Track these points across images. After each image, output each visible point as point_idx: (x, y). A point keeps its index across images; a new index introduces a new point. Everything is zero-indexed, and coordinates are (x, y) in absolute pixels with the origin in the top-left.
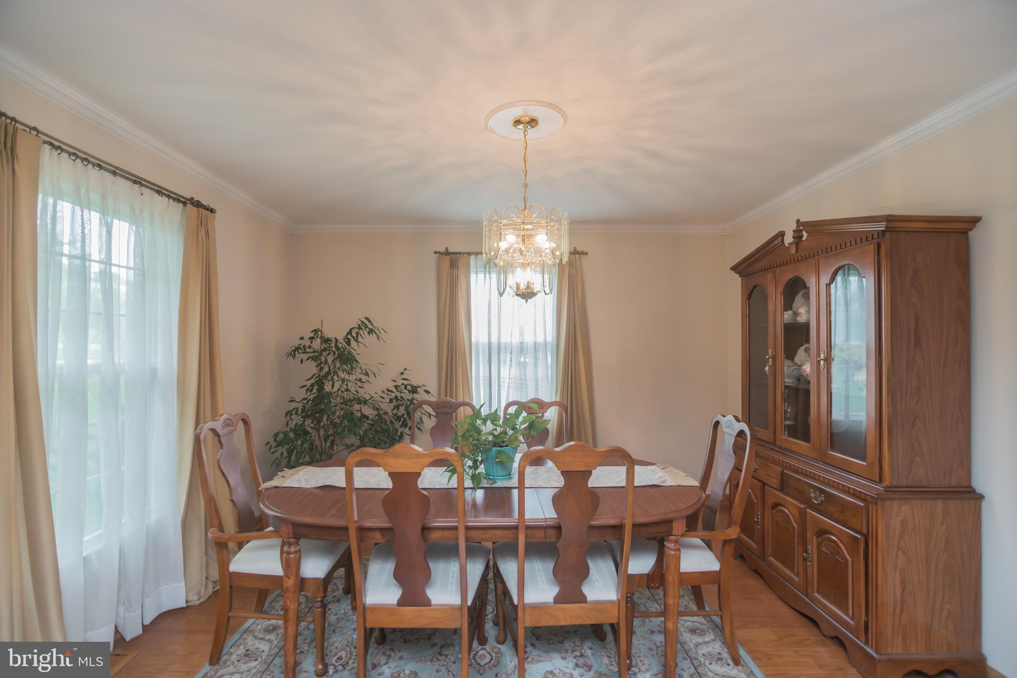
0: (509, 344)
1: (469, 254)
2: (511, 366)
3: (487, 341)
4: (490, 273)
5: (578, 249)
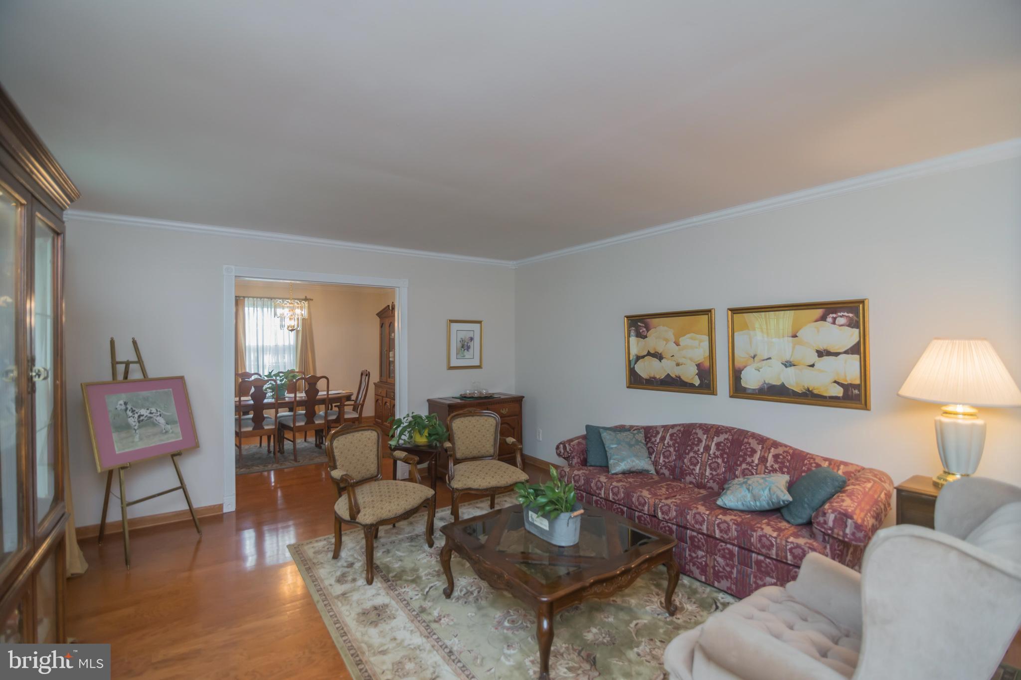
0: (266, 354)
1: (244, 297)
2: (270, 354)
3: (256, 344)
4: (257, 307)
5: (308, 297)
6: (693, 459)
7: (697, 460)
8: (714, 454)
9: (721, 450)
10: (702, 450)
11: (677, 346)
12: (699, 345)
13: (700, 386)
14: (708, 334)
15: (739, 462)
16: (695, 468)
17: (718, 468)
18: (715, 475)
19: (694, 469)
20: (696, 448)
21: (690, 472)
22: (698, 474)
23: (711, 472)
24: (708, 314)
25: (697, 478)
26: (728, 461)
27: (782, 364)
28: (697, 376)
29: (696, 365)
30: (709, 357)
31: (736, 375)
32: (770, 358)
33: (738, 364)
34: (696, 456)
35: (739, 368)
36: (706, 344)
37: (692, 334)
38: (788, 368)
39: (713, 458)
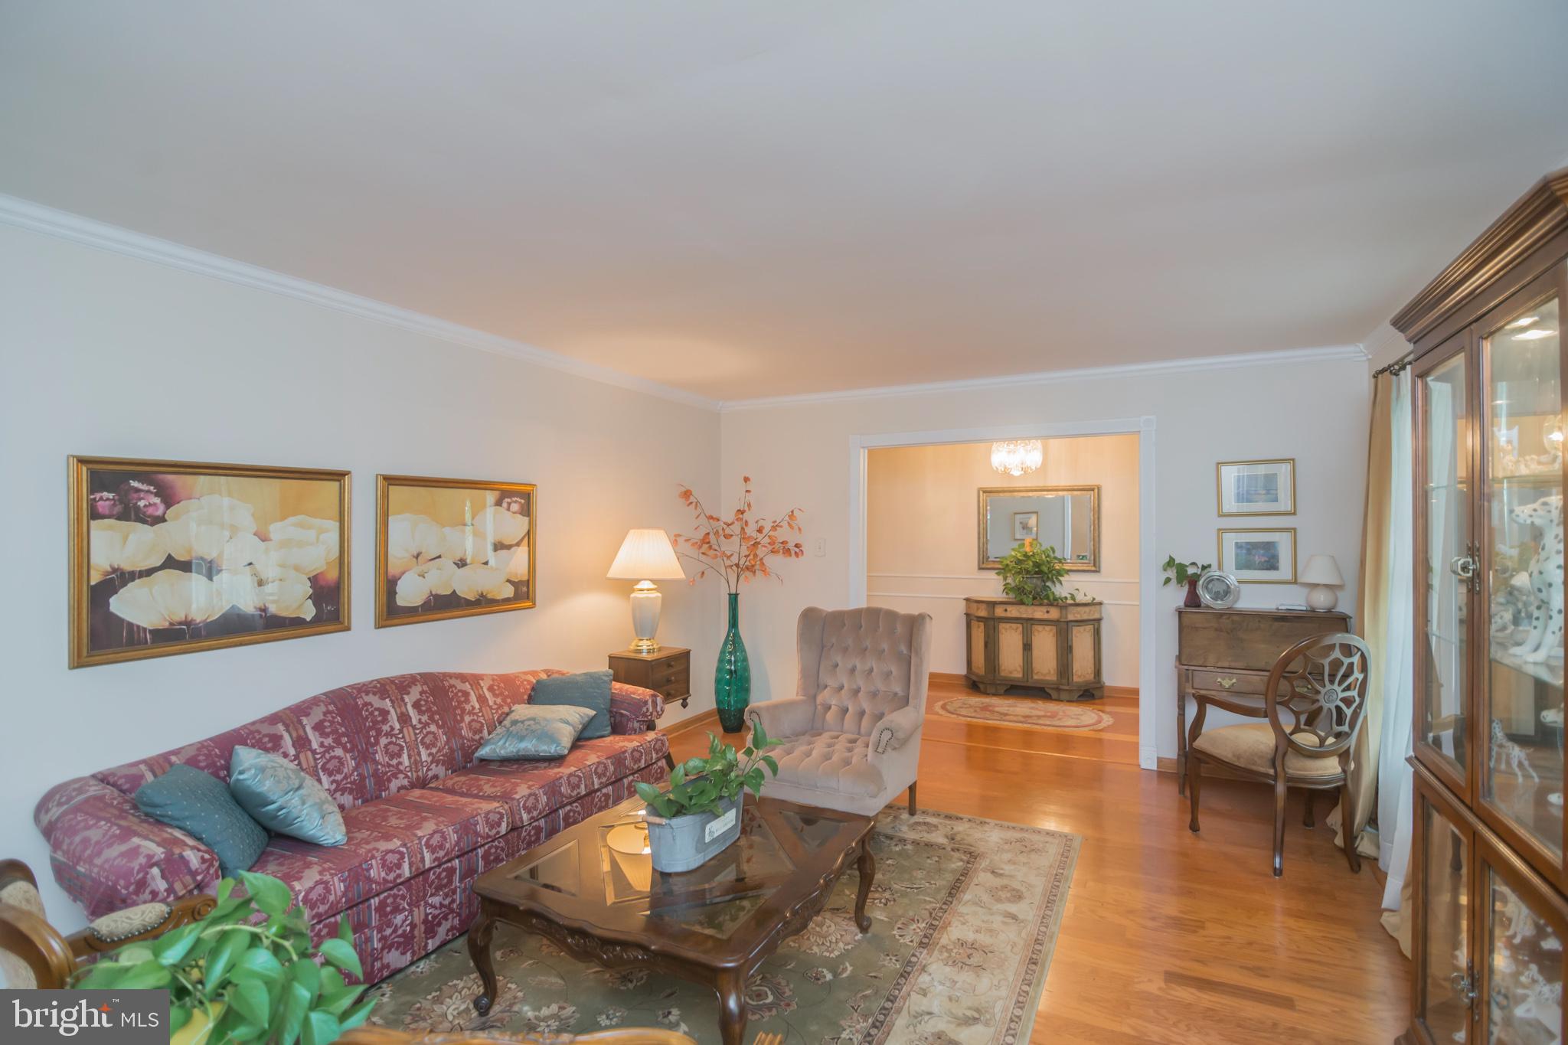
6: (392, 748)
7: (399, 745)
8: (420, 721)
9: (427, 711)
10: (397, 726)
11: (263, 541)
12: (318, 539)
13: (317, 620)
14: (338, 518)
15: (459, 718)
16: (401, 760)
17: (437, 739)
18: (437, 753)
19: (400, 763)
20: (386, 728)
21: (395, 771)
22: (410, 766)
23: (428, 752)
24: (340, 481)
25: (409, 774)
26: (444, 723)
27: (455, 563)
28: (310, 602)
29: (309, 579)
30: (338, 561)
31: (388, 586)
32: (439, 557)
33: (393, 570)
34: (394, 739)
35: (394, 576)
36: (334, 537)
37: (303, 516)
38: (461, 569)
39: (422, 728)
